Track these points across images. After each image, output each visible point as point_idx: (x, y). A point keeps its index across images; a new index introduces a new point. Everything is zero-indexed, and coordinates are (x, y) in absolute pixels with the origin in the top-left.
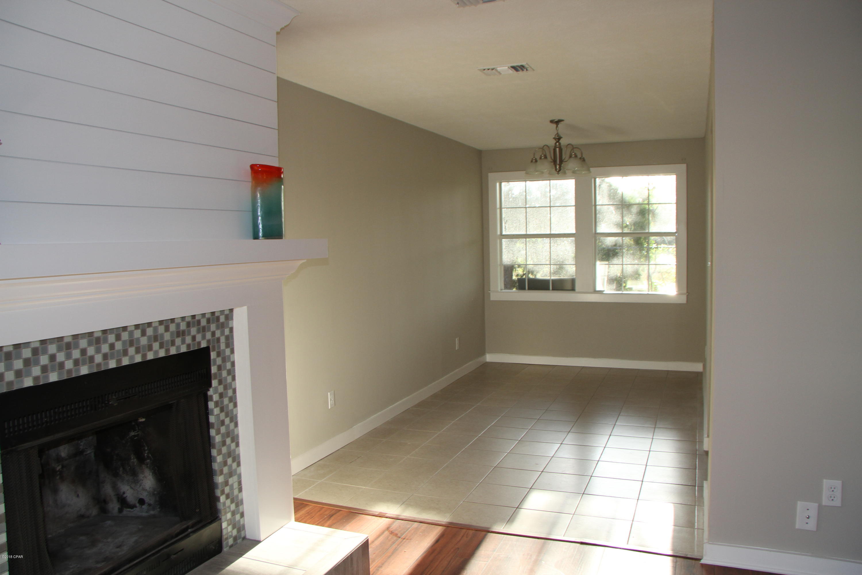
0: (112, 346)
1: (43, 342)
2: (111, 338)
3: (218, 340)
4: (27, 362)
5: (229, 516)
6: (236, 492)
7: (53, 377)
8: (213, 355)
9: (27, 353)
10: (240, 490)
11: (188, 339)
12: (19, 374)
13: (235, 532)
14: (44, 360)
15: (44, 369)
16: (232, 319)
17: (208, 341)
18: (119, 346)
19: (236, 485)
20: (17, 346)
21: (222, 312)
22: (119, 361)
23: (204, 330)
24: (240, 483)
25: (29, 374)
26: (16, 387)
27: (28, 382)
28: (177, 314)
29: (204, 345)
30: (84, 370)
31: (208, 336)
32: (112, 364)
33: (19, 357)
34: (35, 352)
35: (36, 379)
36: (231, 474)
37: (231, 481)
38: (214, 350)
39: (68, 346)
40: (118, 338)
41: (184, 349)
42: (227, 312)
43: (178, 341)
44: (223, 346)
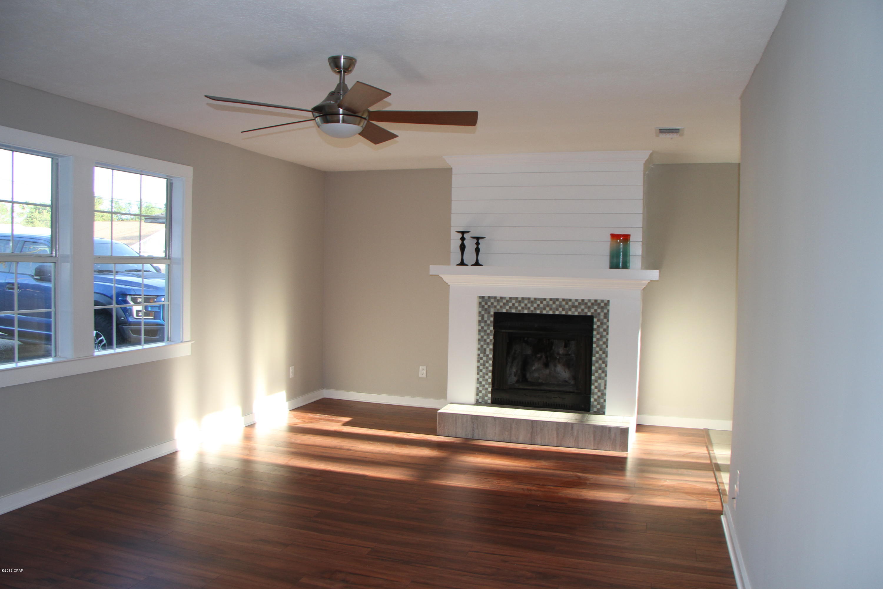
0: (538, 305)
1: (511, 298)
2: (538, 302)
3: (599, 314)
4: (504, 304)
5: (596, 397)
6: (602, 388)
7: (513, 311)
8: (595, 320)
9: (504, 301)
10: (605, 388)
11: (579, 310)
12: (501, 307)
13: (599, 407)
14: (510, 304)
15: (510, 307)
16: (609, 305)
17: (592, 313)
18: (541, 306)
19: (603, 385)
20: (501, 298)
21: (602, 301)
22: (541, 311)
23: (589, 308)
24: (605, 385)
25: (505, 308)
26: (500, 311)
27: (504, 311)
28: (573, 297)
29: (589, 314)
30: (526, 311)
31: (592, 311)
32: (538, 312)
33: (502, 302)
34: (507, 301)
35: (507, 310)
36: (600, 378)
37: (599, 381)
38: (596, 318)
39: (520, 302)
40: (542, 303)
41: (576, 313)
42: (606, 302)
43: (573, 310)
44: (602, 317)
